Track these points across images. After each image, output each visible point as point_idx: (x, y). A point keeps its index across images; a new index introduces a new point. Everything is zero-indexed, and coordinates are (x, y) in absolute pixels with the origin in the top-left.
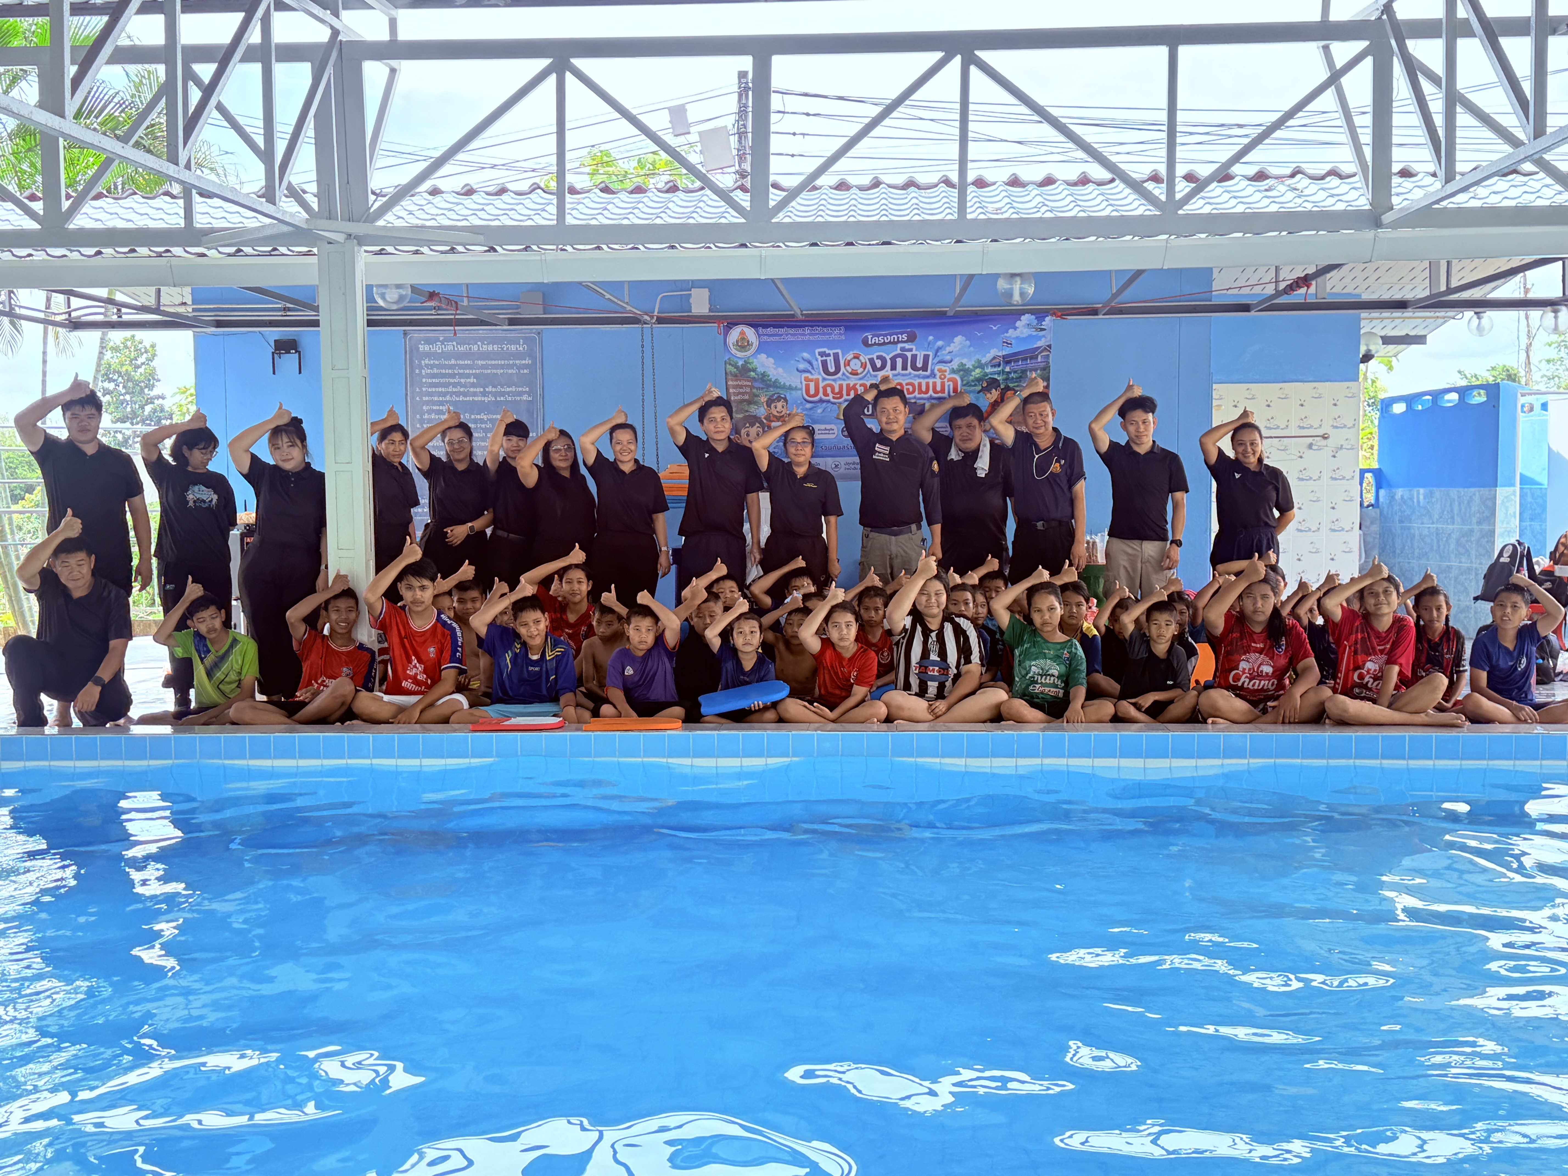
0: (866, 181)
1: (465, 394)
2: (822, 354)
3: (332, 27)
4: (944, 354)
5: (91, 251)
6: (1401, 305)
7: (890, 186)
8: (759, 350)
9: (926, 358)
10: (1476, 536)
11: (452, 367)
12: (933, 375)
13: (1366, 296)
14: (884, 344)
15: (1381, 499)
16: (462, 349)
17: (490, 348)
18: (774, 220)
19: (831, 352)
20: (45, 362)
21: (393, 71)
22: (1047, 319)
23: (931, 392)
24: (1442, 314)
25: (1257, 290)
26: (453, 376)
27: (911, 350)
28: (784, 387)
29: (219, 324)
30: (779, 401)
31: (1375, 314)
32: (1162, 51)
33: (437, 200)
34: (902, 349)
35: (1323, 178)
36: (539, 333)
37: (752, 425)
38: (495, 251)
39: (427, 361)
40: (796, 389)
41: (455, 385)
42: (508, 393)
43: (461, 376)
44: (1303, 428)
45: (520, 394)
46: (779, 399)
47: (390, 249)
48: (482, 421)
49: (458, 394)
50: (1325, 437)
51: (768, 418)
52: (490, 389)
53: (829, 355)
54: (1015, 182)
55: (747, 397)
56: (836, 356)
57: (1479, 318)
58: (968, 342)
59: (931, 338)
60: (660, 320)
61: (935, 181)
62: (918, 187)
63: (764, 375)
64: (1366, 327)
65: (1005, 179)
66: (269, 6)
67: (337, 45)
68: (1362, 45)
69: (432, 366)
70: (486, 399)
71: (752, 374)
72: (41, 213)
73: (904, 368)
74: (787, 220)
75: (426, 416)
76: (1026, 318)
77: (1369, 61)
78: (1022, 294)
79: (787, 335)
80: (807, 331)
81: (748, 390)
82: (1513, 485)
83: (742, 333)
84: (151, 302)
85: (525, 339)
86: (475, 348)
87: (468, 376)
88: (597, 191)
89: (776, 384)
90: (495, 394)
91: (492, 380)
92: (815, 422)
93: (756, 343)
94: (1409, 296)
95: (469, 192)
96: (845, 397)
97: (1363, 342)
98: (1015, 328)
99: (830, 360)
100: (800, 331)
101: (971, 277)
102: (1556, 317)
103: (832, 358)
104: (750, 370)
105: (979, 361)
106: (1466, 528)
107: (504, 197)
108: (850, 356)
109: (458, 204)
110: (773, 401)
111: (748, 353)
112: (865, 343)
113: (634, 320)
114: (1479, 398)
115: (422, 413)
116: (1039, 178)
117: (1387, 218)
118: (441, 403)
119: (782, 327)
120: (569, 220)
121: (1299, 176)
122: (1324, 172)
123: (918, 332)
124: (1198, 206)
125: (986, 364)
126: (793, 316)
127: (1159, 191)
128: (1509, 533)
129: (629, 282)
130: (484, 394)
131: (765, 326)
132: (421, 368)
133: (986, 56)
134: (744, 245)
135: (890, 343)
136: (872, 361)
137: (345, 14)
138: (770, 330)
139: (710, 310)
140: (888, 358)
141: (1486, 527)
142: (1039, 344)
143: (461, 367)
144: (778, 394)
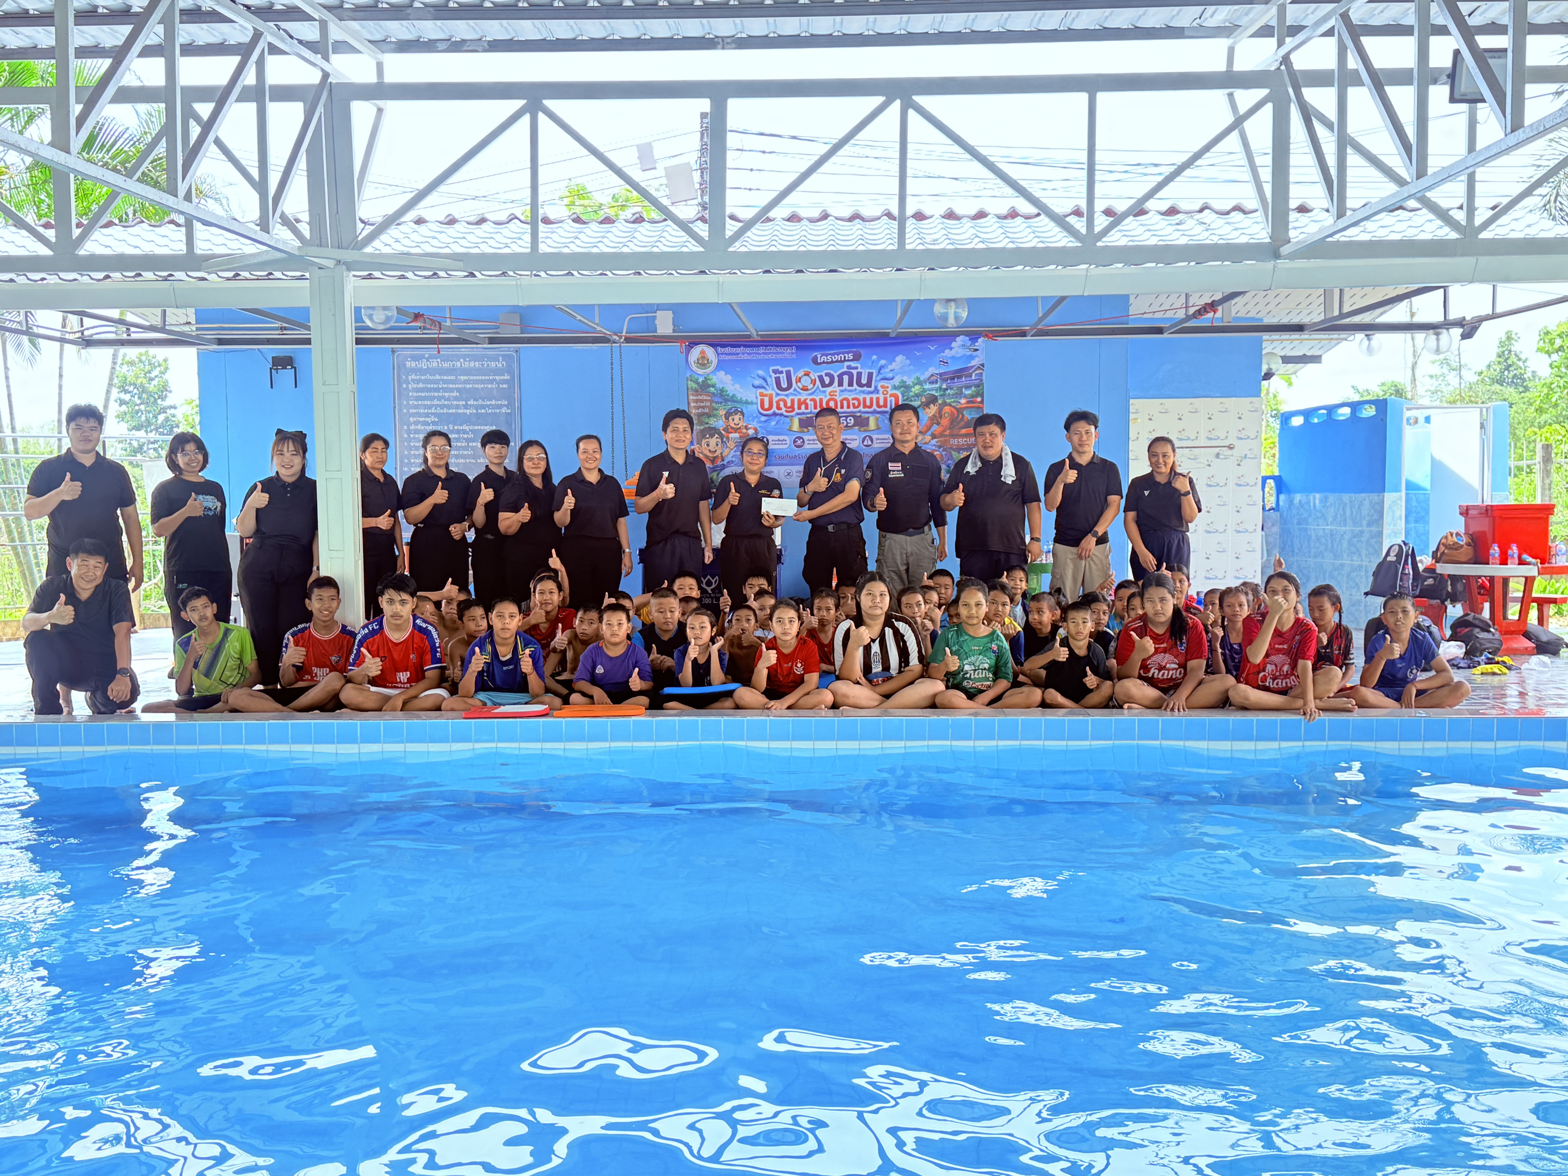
0: (816, 214)
1: (449, 407)
2: (775, 372)
3: (322, 70)
4: (886, 372)
5: (101, 275)
6: (1299, 328)
7: (837, 218)
8: (719, 367)
9: (870, 375)
10: (1366, 536)
11: (436, 382)
12: (876, 391)
13: (1268, 320)
14: (832, 362)
15: (1281, 503)
16: (446, 365)
17: (472, 364)
18: (730, 249)
19: (784, 370)
20: (61, 376)
21: (380, 110)
22: (980, 340)
23: (875, 406)
24: (1335, 336)
25: (1169, 314)
26: (437, 390)
27: (856, 368)
28: (740, 402)
29: (221, 342)
30: (736, 414)
31: (1275, 336)
32: (1084, 97)
33: (422, 228)
34: (849, 367)
35: (1228, 213)
36: (516, 351)
37: (712, 436)
38: (474, 276)
39: (413, 377)
40: (752, 403)
41: (439, 398)
42: (488, 406)
43: (445, 390)
44: (1210, 439)
45: (500, 407)
46: (736, 412)
47: (377, 274)
48: (465, 432)
49: (442, 407)
50: (1230, 447)
51: (725, 430)
52: (471, 402)
53: (782, 372)
54: (950, 215)
55: (707, 410)
56: (788, 374)
57: (1369, 340)
58: (908, 362)
59: (874, 357)
60: (628, 340)
61: (879, 214)
62: (863, 219)
63: (722, 390)
64: (1267, 348)
65: (942, 213)
66: (263, 50)
67: (328, 85)
68: (1263, 92)
69: (418, 381)
70: (468, 412)
71: (712, 389)
72: (53, 240)
73: (850, 384)
74: (743, 249)
75: (412, 427)
76: (960, 339)
77: (1269, 107)
78: (957, 318)
79: (743, 354)
80: (762, 350)
81: (708, 404)
82: (1399, 491)
83: (703, 352)
84: (157, 321)
85: (504, 356)
86: (458, 364)
87: (452, 390)
88: (570, 221)
89: (733, 399)
90: (477, 407)
91: (473, 394)
92: (770, 433)
93: (715, 361)
94: (1305, 320)
95: (452, 221)
96: (797, 411)
97: (1264, 361)
98: (951, 349)
99: (783, 378)
100: (755, 350)
101: (910, 302)
102: (1438, 340)
103: (784, 375)
104: (709, 386)
105: (918, 378)
106: (1357, 529)
107: (484, 226)
109: (441, 232)
110: (731, 414)
111: (708, 370)
112: (815, 361)
113: (604, 340)
114: (1369, 412)
115: (409, 425)
116: (973, 212)
117: (1285, 250)
118: (427, 415)
119: (739, 346)
120: (543, 248)
121: (1207, 211)
122: (1229, 207)
123: (862, 351)
124: (1115, 239)
125: (925, 381)
126: (749, 336)
127: (1079, 225)
128: (1395, 534)
129: (600, 306)
130: (466, 407)
131: (724, 346)
132: (408, 383)
133: (922, 100)
134: (703, 272)
135: (837, 361)
136: (821, 378)
137: (334, 58)
138: (728, 350)
139: (674, 331)
140: (836, 375)
141: (1374, 529)
142: (974, 363)
143: (445, 382)
144: (735, 408)
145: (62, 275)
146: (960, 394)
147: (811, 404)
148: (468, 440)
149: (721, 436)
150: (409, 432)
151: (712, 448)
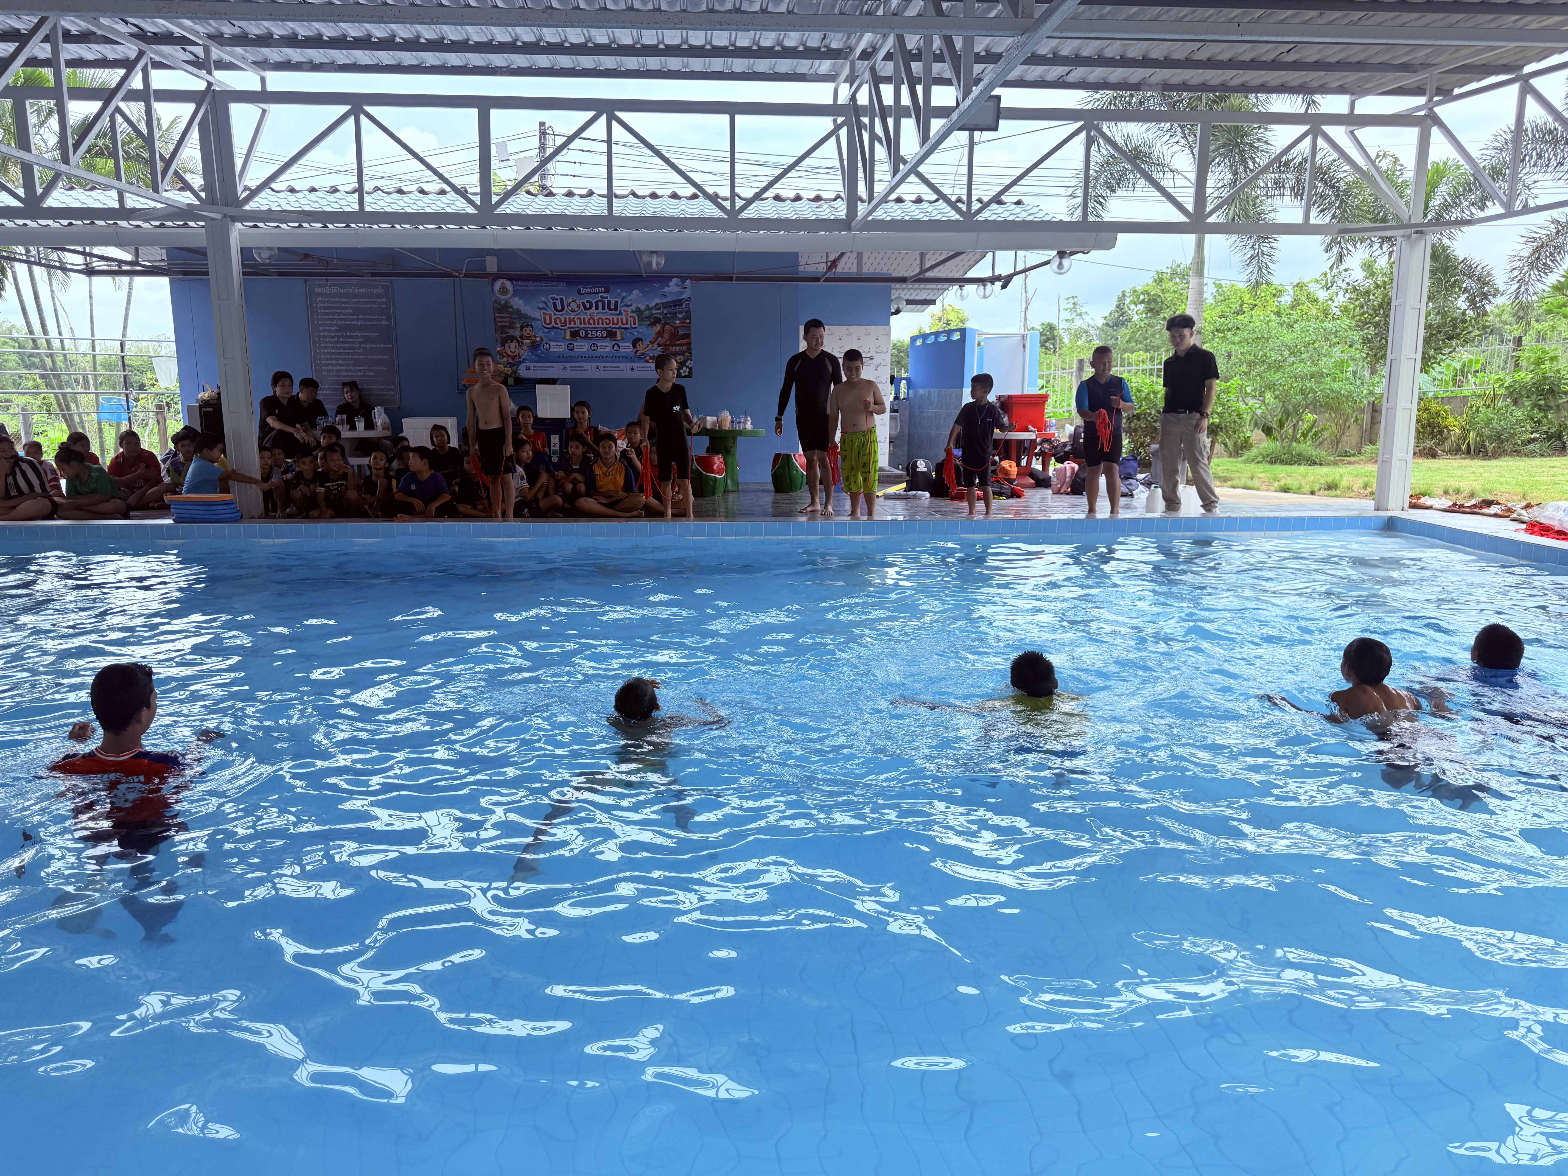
1: (345, 320)
2: (553, 299)
3: (207, 81)
4: (627, 301)
6: (903, 280)
8: (514, 295)
9: (616, 303)
11: (337, 302)
12: (621, 314)
13: (895, 275)
14: (590, 293)
15: (910, 394)
16: (343, 291)
17: (360, 291)
18: (495, 213)
19: (559, 297)
21: (264, 111)
22: (687, 281)
23: (619, 324)
24: (940, 286)
26: (338, 308)
27: (607, 298)
28: (530, 318)
29: (185, 273)
34: (602, 297)
36: (391, 282)
37: (511, 341)
39: (321, 299)
41: (339, 314)
42: (373, 320)
43: (343, 308)
45: (381, 320)
46: (527, 326)
48: (357, 337)
49: (341, 319)
51: (520, 337)
52: (361, 317)
53: (557, 299)
54: (674, 196)
55: (507, 324)
56: (562, 300)
58: (641, 294)
59: (619, 291)
60: (466, 276)
63: (518, 310)
64: (894, 293)
67: (211, 91)
69: (324, 302)
70: (359, 324)
71: (511, 309)
73: (603, 309)
74: (502, 212)
75: (322, 334)
76: (675, 280)
78: (658, 264)
79: (532, 286)
80: (543, 283)
81: (508, 319)
83: (503, 284)
85: (382, 285)
86: (350, 291)
87: (347, 308)
89: (525, 316)
90: (365, 320)
91: (363, 312)
93: (512, 291)
94: (904, 274)
96: (567, 325)
97: (893, 302)
98: (669, 286)
99: (558, 302)
100: (538, 284)
102: (985, 289)
104: (509, 307)
105: (648, 306)
106: (949, 410)
108: (570, 300)
109: (323, 198)
110: (524, 327)
111: (507, 296)
112: (579, 292)
113: (447, 275)
114: (956, 337)
115: (319, 332)
117: (856, 224)
118: (331, 325)
119: (528, 280)
123: (611, 286)
124: (747, 214)
125: (653, 308)
127: (726, 204)
130: (358, 320)
131: (517, 280)
132: (317, 303)
133: (622, 115)
134: (482, 227)
135: (594, 293)
136: (583, 303)
137: (217, 72)
138: (520, 283)
139: (498, 270)
140: (593, 302)
142: (683, 296)
143: (342, 302)
144: (526, 322)
145: (39, 221)
146: (675, 316)
147: (577, 321)
148: (360, 343)
149: (518, 342)
150: (319, 337)
151: (513, 349)
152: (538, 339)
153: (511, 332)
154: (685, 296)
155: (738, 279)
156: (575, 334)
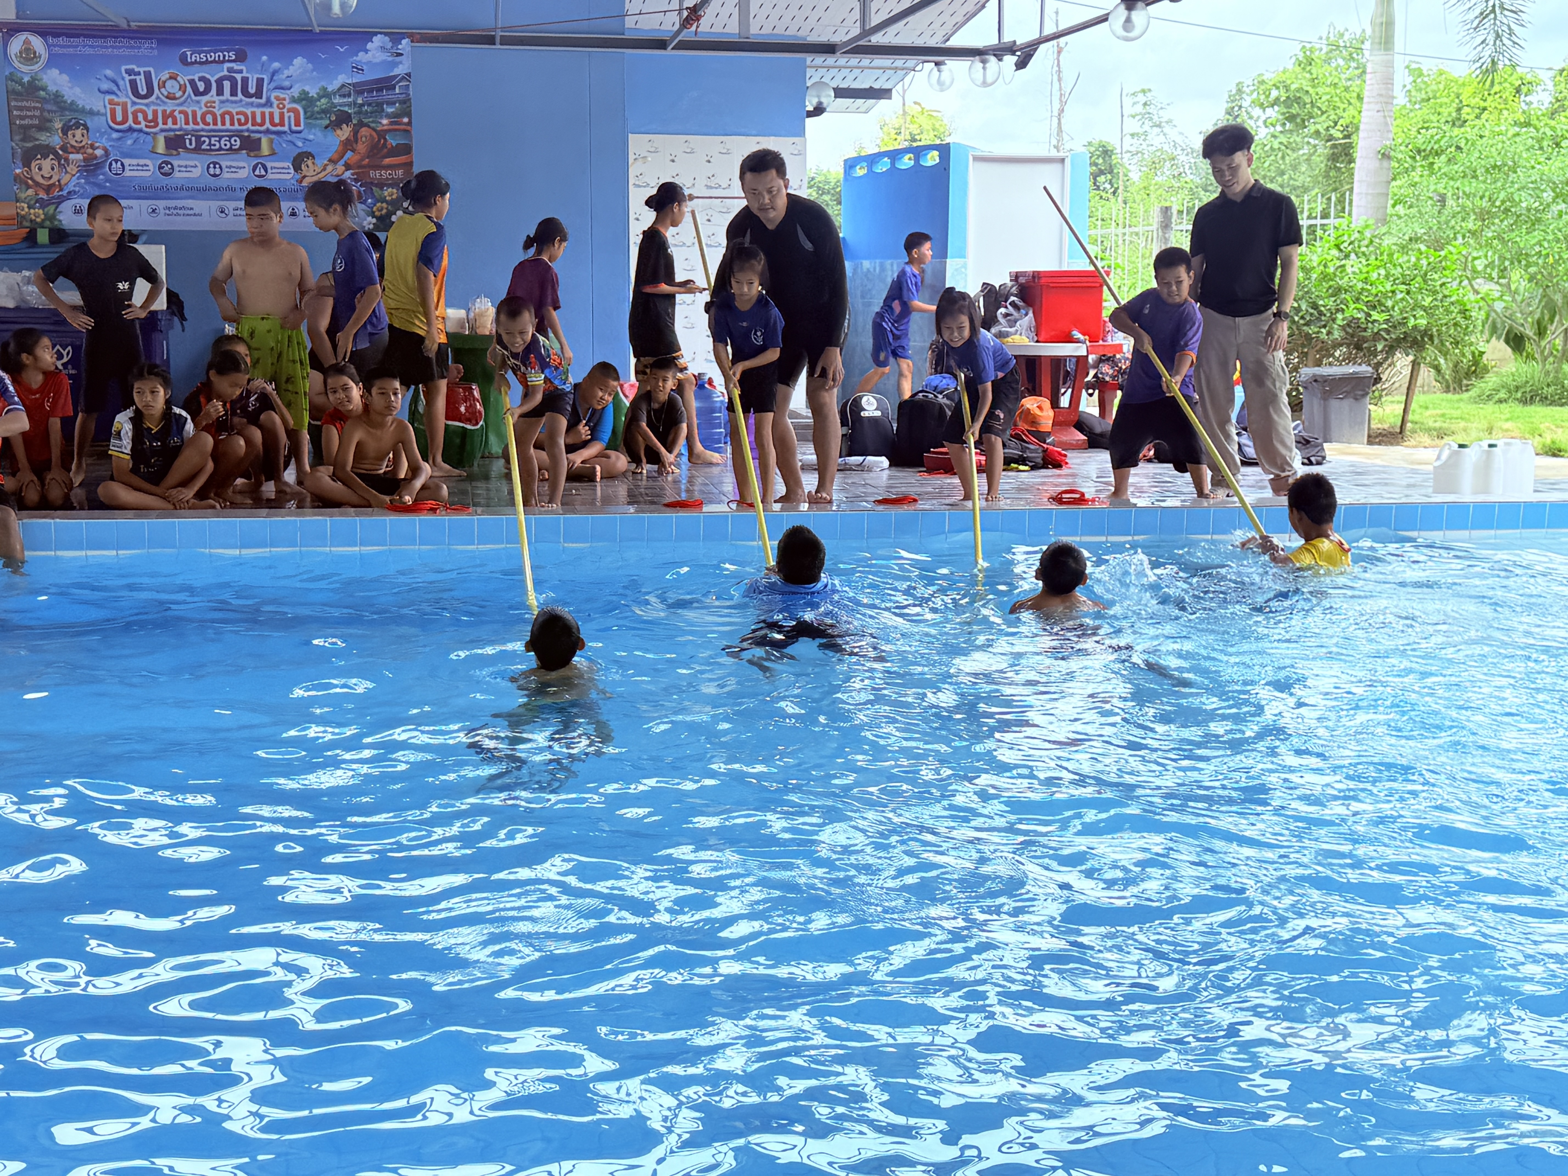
2: (129, 72)
4: (282, 79)
6: (829, 47)
8: (49, 64)
9: (260, 82)
12: (269, 103)
19: (142, 70)
22: (404, 42)
23: (268, 125)
27: (241, 72)
30: (78, 128)
31: (821, 59)
34: (230, 70)
40: (98, 113)
51: (63, 149)
53: (139, 74)
55: (36, 122)
56: (148, 75)
57: (939, 68)
58: (310, 65)
59: (264, 58)
63: (57, 95)
64: (811, 74)
71: (42, 93)
73: (234, 93)
76: (378, 40)
78: (343, 7)
79: (84, 46)
80: (110, 42)
81: (37, 113)
82: (964, 256)
83: (27, 42)
89: (72, 107)
92: (125, 155)
93: (45, 57)
96: (161, 126)
97: (810, 92)
98: (366, 51)
99: (141, 80)
100: (100, 42)
102: (985, 69)
103: (142, 77)
104: (39, 89)
105: (325, 89)
110: (70, 128)
111: (36, 67)
119: (77, 35)
123: (248, 50)
125: (334, 94)
131: (55, 34)
136: (192, 82)
138: (61, 41)
139: (18, 17)
140: (213, 80)
142: (396, 71)
144: (75, 118)
146: (379, 111)
147: (180, 118)
151: (46, 172)
152: (99, 152)
153: (43, 138)
154: (400, 70)
155: (505, 41)
156: (175, 143)
